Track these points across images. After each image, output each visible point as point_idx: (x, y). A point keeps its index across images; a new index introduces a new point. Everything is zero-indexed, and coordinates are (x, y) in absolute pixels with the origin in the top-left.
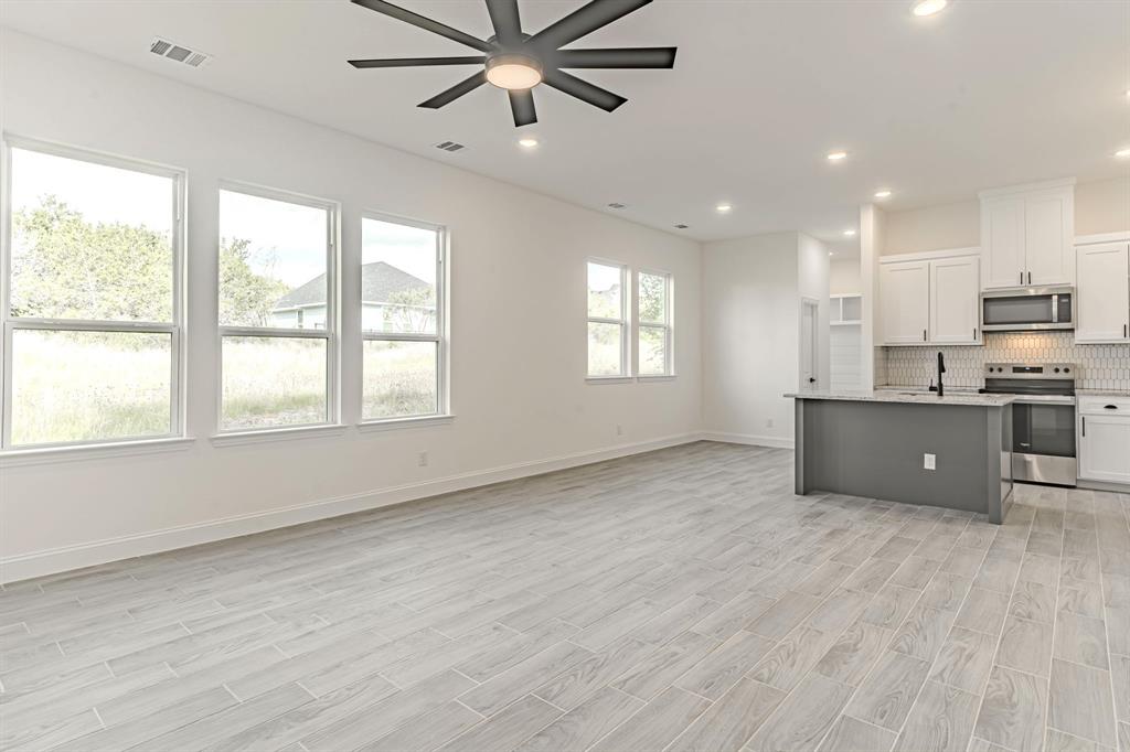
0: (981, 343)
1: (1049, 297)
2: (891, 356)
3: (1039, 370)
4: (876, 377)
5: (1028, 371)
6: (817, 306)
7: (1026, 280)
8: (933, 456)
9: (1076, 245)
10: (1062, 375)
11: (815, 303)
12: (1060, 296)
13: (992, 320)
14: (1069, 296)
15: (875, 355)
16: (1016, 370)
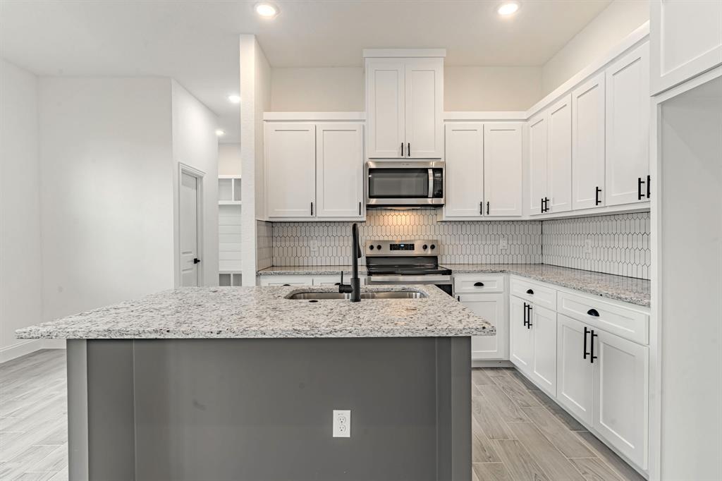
0: (364, 219)
1: (426, 170)
2: (276, 234)
3: (411, 247)
4: (259, 258)
5: (402, 248)
6: (201, 178)
7: (406, 152)
8: (347, 413)
9: (445, 120)
10: (429, 252)
11: (200, 174)
12: (435, 170)
13: (375, 193)
14: (440, 170)
15: (258, 231)
16: (393, 247)
